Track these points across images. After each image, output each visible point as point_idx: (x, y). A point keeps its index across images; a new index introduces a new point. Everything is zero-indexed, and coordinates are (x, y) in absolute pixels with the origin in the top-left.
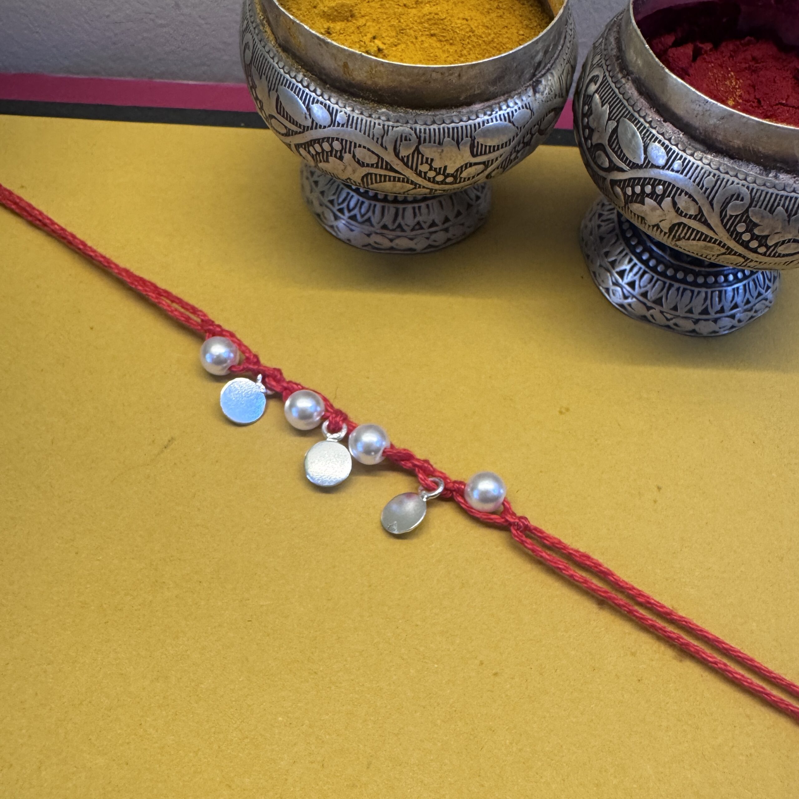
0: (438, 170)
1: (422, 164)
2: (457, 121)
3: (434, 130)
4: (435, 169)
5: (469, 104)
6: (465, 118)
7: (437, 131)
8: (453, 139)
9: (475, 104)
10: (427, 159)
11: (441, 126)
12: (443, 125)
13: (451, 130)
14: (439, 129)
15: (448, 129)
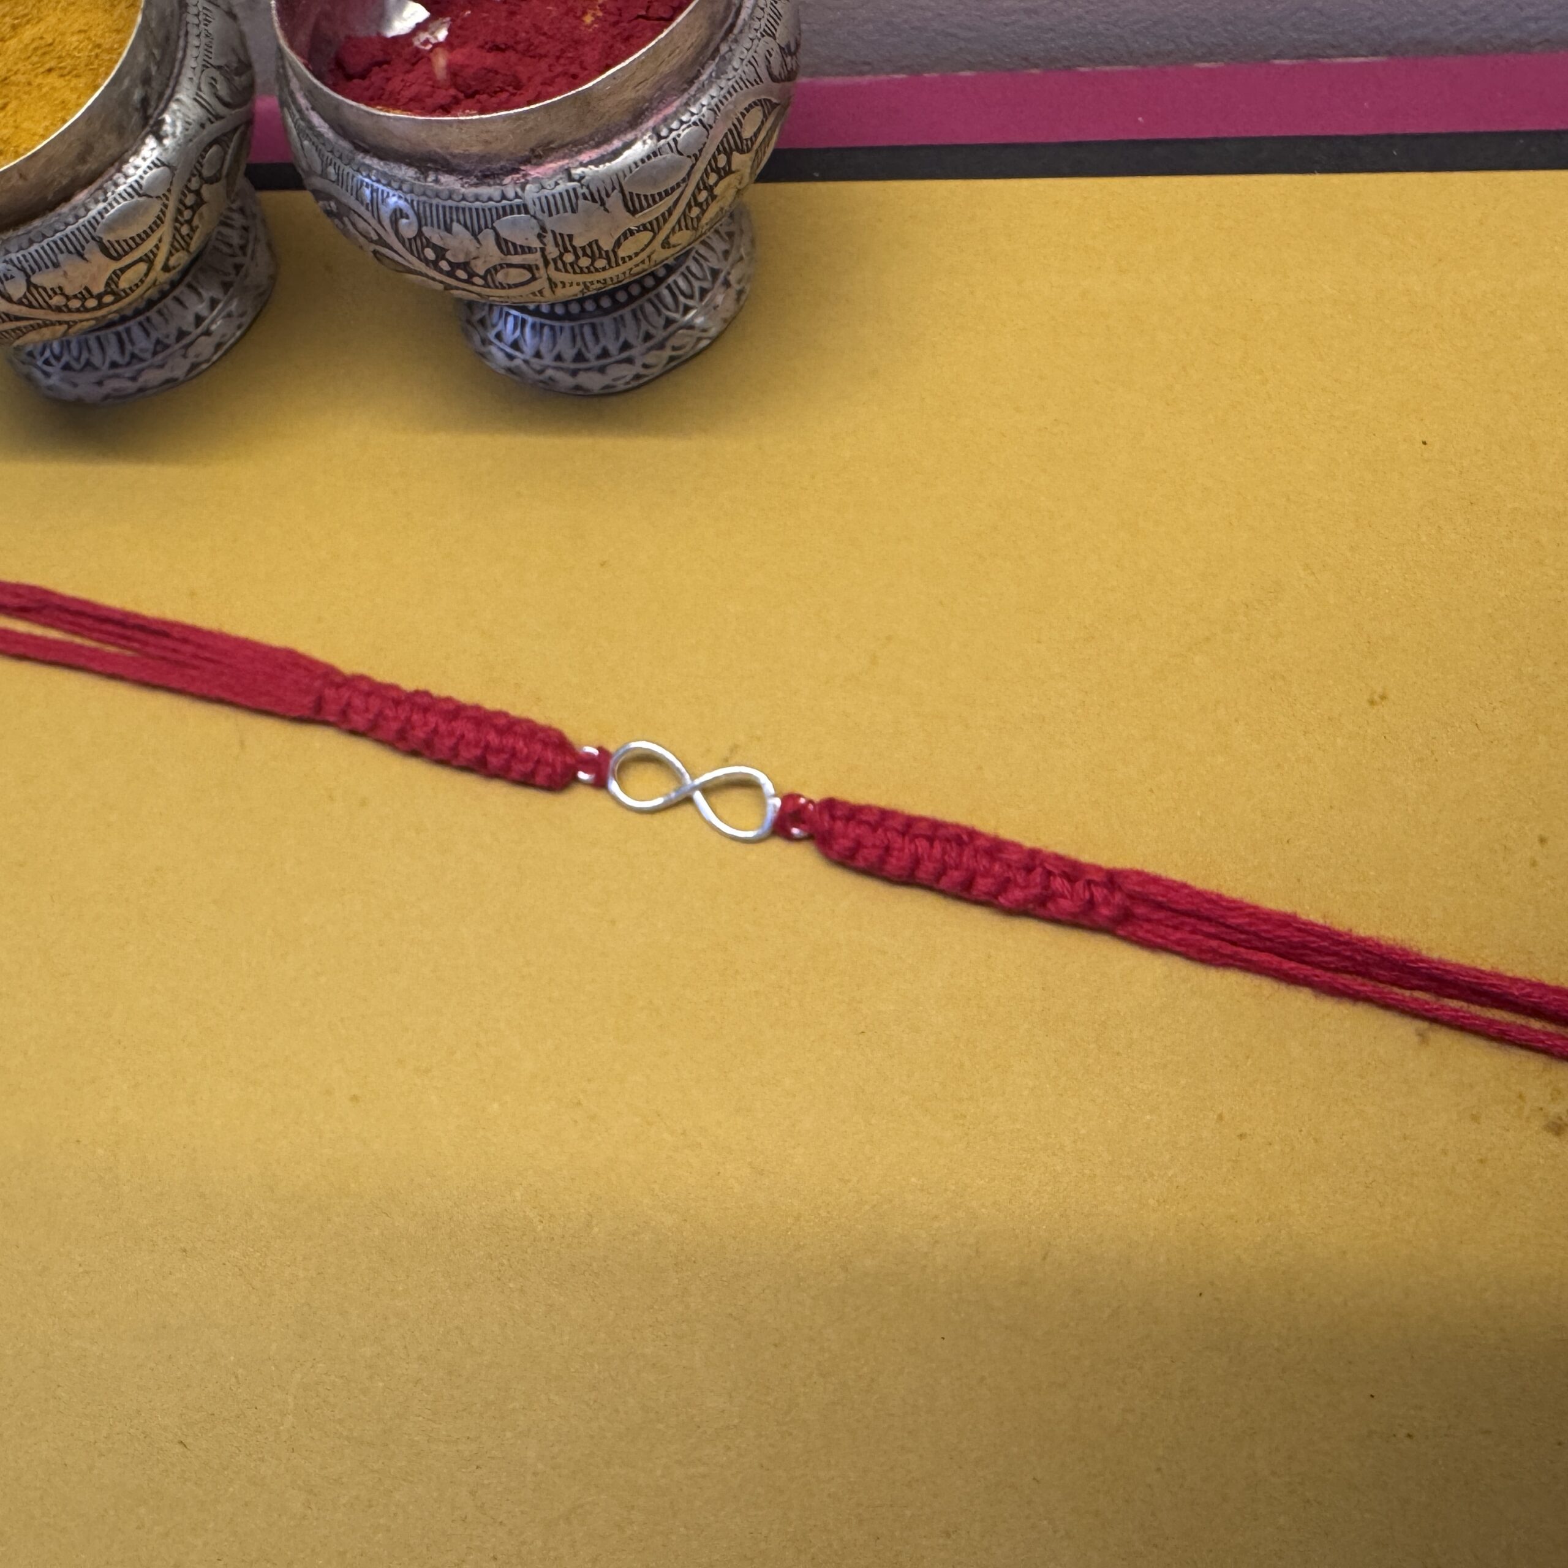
0: (79, 296)
1: (51, 298)
2: (62, 227)
3: (37, 251)
4: (75, 297)
5: (67, 198)
6: (71, 219)
7: (41, 252)
8: (70, 252)
9: (76, 195)
10: (52, 289)
11: (44, 243)
12: (46, 241)
13: (59, 242)
14: (43, 248)
15: (55, 242)
